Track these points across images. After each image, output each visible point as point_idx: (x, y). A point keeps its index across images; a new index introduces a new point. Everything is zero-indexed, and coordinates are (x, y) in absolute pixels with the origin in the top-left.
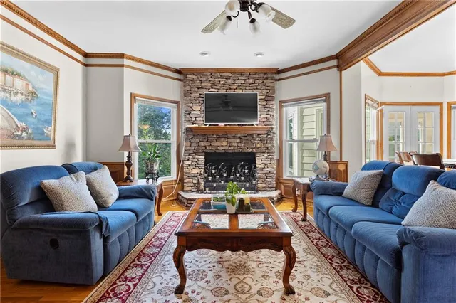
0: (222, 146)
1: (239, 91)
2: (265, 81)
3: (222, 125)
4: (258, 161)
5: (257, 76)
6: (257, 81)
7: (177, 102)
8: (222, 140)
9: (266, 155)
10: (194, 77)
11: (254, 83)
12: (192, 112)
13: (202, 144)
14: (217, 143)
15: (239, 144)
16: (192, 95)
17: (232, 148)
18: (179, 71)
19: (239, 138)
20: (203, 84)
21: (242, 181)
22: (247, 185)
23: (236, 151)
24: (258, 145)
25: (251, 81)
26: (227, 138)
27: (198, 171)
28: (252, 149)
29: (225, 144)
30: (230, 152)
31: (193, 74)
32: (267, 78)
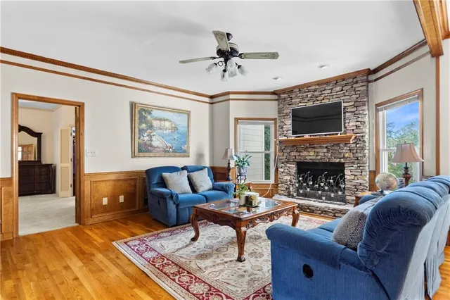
0: (310, 156)
1: (326, 102)
2: (354, 86)
3: (307, 136)
4: (347, 172)
5: (345, 82)
6: (345, 88)
7: (275, 120)
8: (310, 150)
9: (356, 166)
10: (286, 95)
11: (342, 90)
12: (284, 126)
13: (292, 154)
14: (305, 153)
15: (326, 154)
16: (285, 112)
17: (319, 158)
18: (274, 93)
19: (326, 147)
20: (293, 101)
21: (327, 191)
22: (332, 195)
23: (323, 161)
24: (347, 155)
25: (338, 88)
26: (314, 148)
27: (288, 178)
28: (340, 158)
29: (312, 154)
30: (317, 161)
31: (284, 93)
32: (357, 82)
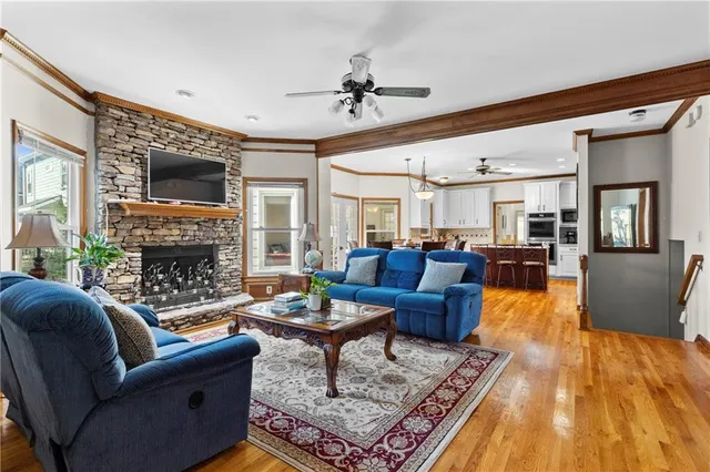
0: (171, 236)
1: (196, 155)
2: (230, 148)
3: (177, 203)
4: (221, 256)
5: (220, 138)
6: (221, 146)
7: (82, 153)
8: (172, 226)
9: (231, 248)
10: (124, 115)
11: (217, 147)
12: (119, 176)
13: (138, 232)
14: (163, 232)
15: (197, 233)
16: (118, 146)
17: (187, 238)
18: (87, 95)
19: (197, 223)
20: (138, 132)
21: (205, 286)
23: (192, 243)
24: (222, 234)
25: (214, 144)
26: (180, 223)
27: (131, 279)
28: (214, 239)
29: (176, 232)
30: (185, 244)
31: (122, 109)
32: (232, 145)
